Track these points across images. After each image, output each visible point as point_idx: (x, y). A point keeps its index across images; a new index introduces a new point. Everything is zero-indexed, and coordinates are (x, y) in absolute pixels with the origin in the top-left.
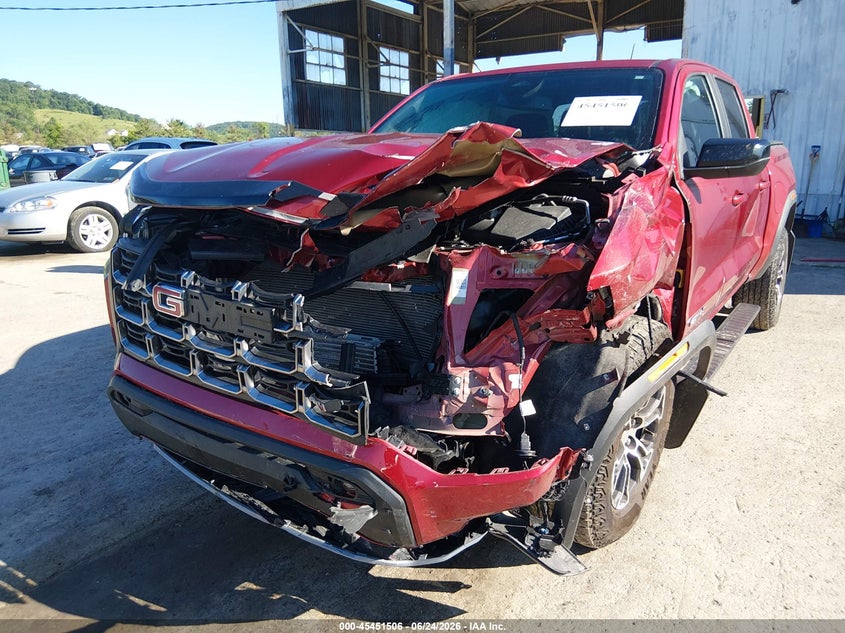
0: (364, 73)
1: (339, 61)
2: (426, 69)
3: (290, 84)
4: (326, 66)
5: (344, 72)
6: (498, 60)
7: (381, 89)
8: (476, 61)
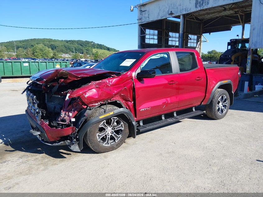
0: (163, 40)
1: (156, 37)
2: (185, 38)
3: (140, 44)
4: (152, 39)
5: (157, 40)
6: (210, 34)
7: (169, 44)
8: (203, 34)
